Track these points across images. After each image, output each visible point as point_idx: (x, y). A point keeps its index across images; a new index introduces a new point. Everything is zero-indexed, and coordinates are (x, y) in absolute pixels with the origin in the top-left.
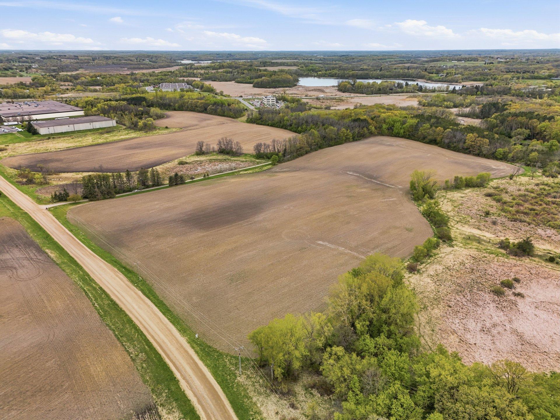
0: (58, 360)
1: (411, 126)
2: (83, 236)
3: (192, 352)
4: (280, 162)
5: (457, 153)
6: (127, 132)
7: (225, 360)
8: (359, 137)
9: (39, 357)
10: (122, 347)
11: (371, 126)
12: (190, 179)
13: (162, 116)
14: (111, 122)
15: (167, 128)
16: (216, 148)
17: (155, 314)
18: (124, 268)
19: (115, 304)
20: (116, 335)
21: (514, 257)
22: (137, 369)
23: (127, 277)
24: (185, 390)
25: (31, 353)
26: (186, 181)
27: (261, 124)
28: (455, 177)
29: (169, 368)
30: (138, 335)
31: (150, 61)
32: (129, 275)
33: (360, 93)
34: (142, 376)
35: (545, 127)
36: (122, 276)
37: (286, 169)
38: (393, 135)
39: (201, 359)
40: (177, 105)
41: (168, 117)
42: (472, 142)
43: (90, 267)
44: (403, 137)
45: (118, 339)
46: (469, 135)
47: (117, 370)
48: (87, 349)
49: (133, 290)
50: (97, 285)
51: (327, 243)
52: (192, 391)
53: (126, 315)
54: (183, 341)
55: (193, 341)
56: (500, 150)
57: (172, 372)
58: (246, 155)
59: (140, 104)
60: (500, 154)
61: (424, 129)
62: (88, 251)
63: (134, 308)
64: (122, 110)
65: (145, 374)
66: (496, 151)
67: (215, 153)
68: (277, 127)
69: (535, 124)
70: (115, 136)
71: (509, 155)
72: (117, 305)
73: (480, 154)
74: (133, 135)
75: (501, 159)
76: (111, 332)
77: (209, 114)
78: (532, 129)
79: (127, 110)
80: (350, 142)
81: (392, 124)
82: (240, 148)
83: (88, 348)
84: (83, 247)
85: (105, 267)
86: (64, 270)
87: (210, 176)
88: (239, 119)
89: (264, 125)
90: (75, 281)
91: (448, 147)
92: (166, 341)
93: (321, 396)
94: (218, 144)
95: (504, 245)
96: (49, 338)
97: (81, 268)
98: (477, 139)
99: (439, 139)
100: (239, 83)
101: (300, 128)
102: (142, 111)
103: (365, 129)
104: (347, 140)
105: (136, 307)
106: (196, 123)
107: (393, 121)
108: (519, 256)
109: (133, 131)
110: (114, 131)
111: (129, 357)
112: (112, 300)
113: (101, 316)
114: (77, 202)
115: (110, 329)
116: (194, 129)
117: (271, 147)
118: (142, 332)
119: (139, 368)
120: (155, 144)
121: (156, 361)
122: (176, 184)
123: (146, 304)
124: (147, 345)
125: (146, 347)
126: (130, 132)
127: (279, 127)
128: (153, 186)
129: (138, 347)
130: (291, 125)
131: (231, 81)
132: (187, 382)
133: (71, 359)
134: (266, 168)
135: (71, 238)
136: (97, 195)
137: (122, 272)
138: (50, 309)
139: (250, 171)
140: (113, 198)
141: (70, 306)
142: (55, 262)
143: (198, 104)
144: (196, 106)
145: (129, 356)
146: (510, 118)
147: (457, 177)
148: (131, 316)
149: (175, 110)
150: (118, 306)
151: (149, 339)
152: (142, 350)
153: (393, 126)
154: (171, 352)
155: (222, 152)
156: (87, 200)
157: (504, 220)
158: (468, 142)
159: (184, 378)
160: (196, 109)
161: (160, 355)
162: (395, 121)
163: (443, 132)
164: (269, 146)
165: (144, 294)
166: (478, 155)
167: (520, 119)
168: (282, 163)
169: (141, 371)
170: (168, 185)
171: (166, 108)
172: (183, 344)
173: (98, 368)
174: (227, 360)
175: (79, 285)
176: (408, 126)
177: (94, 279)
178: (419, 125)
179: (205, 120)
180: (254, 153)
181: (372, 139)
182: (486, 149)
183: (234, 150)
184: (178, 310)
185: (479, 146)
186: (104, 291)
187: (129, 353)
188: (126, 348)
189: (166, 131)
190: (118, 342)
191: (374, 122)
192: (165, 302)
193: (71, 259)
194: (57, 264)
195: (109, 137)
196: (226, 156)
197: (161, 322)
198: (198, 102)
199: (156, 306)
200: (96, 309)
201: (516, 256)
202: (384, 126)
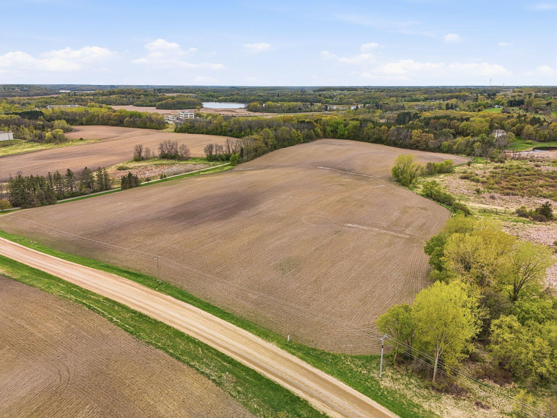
0: (96, 405)
1: (355, 127)
2: (37, 245)
3: (295, 359)
4: (239, 162)
5: (405, 150)
6: (30, 145)
7: (346, 363)
8: (308, 139)
9: (58, 407)
10: (191, 369)
11: (316, 128)
12: (145, 181)
13: (70, 130)
14: (6, 134)
15: (81, 139)
16: (157, 153)
17: (211, 320)
18: (126, 272)
19: (141, 315)
20: (171, 355)
21: (539, 223)
22: (232, 395)
23: (139, 282)
24: (325, 412)
25: (41, 404)
26: (142, 183)
27: (193, 133)
28: (428, 164)
29: (279, 386)
30: (202, 351)
31: (22, 90)
32: (139, 279)
33: (272, 112)
34: (245, 405)
35: (467, 126)
36: (129, 282)
37: (251, 168)
38: (337, 137)
39: (315, 366)
40: (84, 119)
41: (76, 131)
42: (418, 137)
43: (73, 277)
44: (348, 138)
45: (178, 359)
46: (413, 131)
47: (201, 402)
48: (136, 381)
49: (157, 296)
50: (99, 296)
51: (358, 226)
52: (335, 411)
53: (169, 327)
54: (272, 346)
55: (286, 345)
56: (445, 143)
57: (288, 391)
58: (194, 159)
59: (37, 119)
60: (446, 147)
61: (368, 129)
62: (55, 259)
63: (174, 317)
64: (16, 124)
65: (248, 401)
66: (441, 145)
67: (156, 159)
68: (214, 134)
69: (457, 125)
70: (16, 149)
71: (454, 147)
72: (146, 316)
73: (427, 149)
74: (40, 147)
75: (447, 152)
76: (161, 352)
77: (126, 126)
78: (456, 128)
79: (22, 124)
80: (301, 143)
81: (335, 126)
82: (187, 152)
83: (137, 379)
84: (47, 256)
85: (97, 275)
86: (32, 285)
87: (168, 178)
88: (164, 130)
89: (197, 134)
90: (60, 296)
91: (395, 144)
92: (250, 351)
93: (501, 386)
94: (159, 148)
95: (521, 213)
96: (60, 375)
97: (59, 280)
98: (422, 134)
99: (384, 138)
100: (138, 106)
101: (243, 133)
102: (42, 125)
103: (312, 131)
104: (298, 142)
105: (177, 315)
106: (116, 135)
107: (335, 123)
108: (544, 221)
109: (38, 144)
110: (13, 144)
111: (210, 382)
112: (135, 312)
113: (132, 333)
114: (4, 210)
115: (157, 348)
116: (117, 140)
117: (224, 148)
118: (206, 345)
119: (234, 394)
120: (77, 154)
121: (252, 379)
122: (131, 187)
123: (189, 310)
124: (225, 361)
125: (225, 364)
126: (34, 145)
127: (217, 135)
128: (101, 190)
129: (213, 366)
130: (231, 131)
131: (128, 105)
132: (319, 399)
133: (117, 399)
134: (227, 168)
135: (19, 248)
136: (33, 201)
137: (126, 277)
138: (40, 335)
139: (211, 172)
140: (54, 204)
141: (73, 327)
142: (10, 278)
143: (112, 116)
144: (110, 119)
145: (209, 379)
146: (432, 121)
147: (430, 163)
148: (176, 327)
149: (82, 124)
150: (149, 318)
151: (223, 352)
152: (223, 370)
153: (337, 128)
154: (267, 364)
155: (164, 157)
156: (19, 208)
157: (499, 195)
158: (415, 138)
159: (312, 396)
160: (110, 122)
161: (253, 371)
162: (338, 123)
163: (388, 131)
164: (221, 147)
165: (177, 298)
166: (424, 150)
167: (442, 120)
168: (241, 163)
169: (240, 398)
170: (120, 188)
171: (71, 122)
172: (275, 351)
173: (170, 406)
174: (349, 363)
175: (70, 299)
176: (352, 127)
177: (89, 290)
178: (363, 126)
179: (125, 132)
180: (205, 156)
181: (319, 141)
182: (432, 143)
183: (180, 154)
184: (237, 311)
185: (425, 141)
186: (115, 303)
187: (208, 376)
188: (198, 370)
189: (81, 143)
190: (180, 364)
191: (318, 125)
192: (212, 304)
193: (35, 271)
194: (15, 280)
195: (10, 151)
196: (171, 161)
197: (226, 328)
198: (111, 115)
199: (204, 310)
200: (118, 325)
201: (541, 221)
202: (329, 129)
